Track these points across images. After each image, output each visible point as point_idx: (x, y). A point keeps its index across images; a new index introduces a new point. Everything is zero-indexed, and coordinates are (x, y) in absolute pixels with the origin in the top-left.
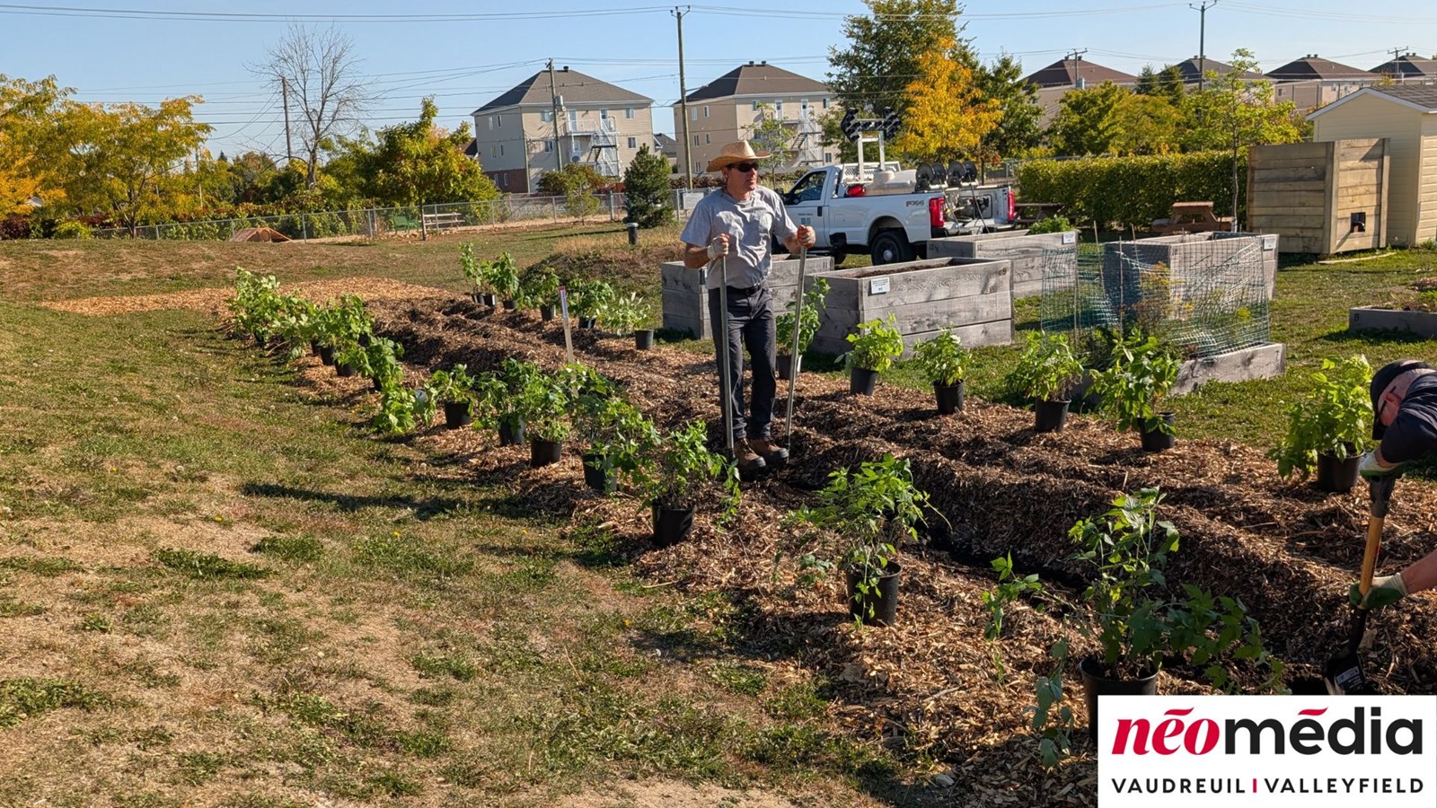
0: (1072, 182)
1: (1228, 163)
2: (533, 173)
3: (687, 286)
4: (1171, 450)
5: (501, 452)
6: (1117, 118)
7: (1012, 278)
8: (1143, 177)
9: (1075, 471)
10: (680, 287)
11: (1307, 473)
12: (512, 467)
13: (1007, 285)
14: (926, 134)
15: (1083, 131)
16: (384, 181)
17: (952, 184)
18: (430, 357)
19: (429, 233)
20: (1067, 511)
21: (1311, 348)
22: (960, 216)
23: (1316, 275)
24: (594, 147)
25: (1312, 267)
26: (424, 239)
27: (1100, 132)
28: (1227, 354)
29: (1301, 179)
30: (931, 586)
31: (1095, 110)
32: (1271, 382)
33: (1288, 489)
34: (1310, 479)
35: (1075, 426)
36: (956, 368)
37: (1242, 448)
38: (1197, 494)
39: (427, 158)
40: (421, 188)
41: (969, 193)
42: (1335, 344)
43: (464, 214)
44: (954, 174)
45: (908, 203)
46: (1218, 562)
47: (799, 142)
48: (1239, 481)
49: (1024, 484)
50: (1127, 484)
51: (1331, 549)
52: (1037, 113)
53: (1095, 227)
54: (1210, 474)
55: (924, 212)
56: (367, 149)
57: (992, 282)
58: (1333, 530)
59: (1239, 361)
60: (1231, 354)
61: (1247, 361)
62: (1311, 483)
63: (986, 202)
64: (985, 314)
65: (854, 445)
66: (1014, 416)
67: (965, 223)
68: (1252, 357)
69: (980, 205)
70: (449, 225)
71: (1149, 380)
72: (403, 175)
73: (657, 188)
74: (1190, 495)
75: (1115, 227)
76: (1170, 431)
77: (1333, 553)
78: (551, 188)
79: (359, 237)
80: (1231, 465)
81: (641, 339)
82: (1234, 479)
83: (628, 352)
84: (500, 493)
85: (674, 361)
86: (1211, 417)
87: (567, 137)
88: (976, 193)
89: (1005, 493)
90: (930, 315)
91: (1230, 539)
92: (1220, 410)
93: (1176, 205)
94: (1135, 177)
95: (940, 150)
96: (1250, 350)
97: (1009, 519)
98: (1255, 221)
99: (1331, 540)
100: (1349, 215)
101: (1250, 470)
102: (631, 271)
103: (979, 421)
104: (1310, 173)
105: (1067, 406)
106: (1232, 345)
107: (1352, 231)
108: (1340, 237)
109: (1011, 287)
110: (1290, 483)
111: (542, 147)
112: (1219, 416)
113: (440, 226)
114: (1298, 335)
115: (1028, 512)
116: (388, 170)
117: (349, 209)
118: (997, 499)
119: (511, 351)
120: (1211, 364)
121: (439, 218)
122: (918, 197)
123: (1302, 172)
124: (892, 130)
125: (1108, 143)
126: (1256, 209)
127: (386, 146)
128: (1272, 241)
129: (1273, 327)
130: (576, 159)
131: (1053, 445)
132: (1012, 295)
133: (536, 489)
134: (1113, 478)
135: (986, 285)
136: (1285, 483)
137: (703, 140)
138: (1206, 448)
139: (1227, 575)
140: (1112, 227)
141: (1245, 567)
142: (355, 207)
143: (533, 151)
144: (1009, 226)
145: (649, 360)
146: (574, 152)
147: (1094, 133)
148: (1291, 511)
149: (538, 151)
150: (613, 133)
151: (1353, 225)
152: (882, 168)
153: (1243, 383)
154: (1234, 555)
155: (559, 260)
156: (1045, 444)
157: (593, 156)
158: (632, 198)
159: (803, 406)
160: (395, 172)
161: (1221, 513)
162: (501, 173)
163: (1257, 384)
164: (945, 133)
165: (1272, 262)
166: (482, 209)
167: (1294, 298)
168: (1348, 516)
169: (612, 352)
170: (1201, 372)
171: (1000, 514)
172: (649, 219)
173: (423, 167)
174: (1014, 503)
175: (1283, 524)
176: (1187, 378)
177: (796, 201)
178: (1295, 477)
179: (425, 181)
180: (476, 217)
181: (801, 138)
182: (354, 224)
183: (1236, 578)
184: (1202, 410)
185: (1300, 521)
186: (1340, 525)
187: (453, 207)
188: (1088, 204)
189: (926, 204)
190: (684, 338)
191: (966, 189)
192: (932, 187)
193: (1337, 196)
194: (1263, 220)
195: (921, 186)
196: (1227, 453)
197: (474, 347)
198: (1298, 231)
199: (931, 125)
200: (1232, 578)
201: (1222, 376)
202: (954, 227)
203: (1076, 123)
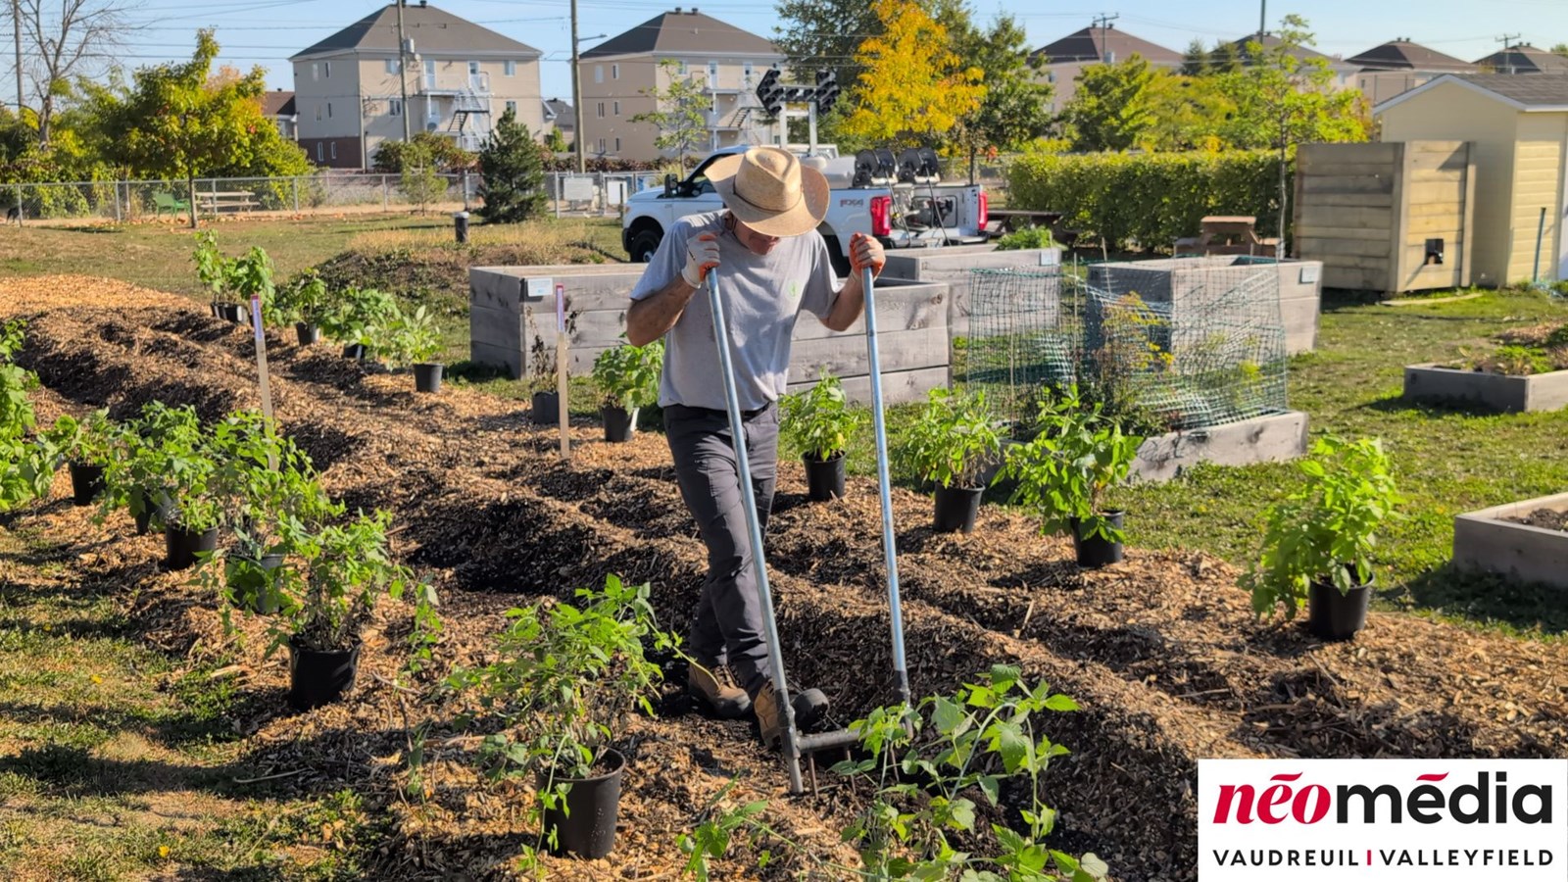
0: (1076, 185)
1: (1275, 165)
2: (371, 144)
3: (503, 303)
4: (1117, 566)
5: (133, 543)
6: (1149, 105)
7: (950, 309)
8: (1167, 182)
9: (962, 597)
10: (495, 303)
11: (1292, 610)
12: (136, 569)
13: (943, 318)
14: (884, 110)
15: (1100, 119)
16: (138, 144)
17: (903, 179)
18: (108, 394)
19: (201, 218)
20: (923, 664)
21: (1350, 419)
22: (913, 222)
23: (1377, 319)
24: (458, 111)
25: (1373, 309)
26: (193, 226)
27: (1124, 122)
28: (1226, 426)
29: (1362, 191)
30: (683, 789)
31: (1117, 92)
32: (1286, 467)
33: (1269, 632)
34: (1298, 619)
35: (992, 524)
36: (833, 436)
37: (1217, 566)
38: (1127, 639)
39: (202, 115)
40: (191, 154)
41: (927, 192)
42: (1383, 415)
43: (259, 195)
44: (907, 165)
45: (843, 202)
46: (1125, 756)
47: (739, 119)
48: (1204, 616)
49: (871, 618)
50: (1030, 620)
51: (1305, 733)
52: (1045, 92)
53: (1103, 246)
54: (1165, 604)
55: (864, 214)
56: (119, 97)
57: (922, 313)
58: (1308, 704)
59: (1243, 436)
60: (1231, 425)
61: (1255, 436)
62: (1300, 624)
63: (949, 205)
64: (911, 358)
65: (651, 548)
66: (911, 506)
67: (919, 233)
68: (1261, 431)
69: (941, 209)
70: (236, 209)
71: (1090, 460)
72: (166, 136)
73: (526, 169)
74: (1117, 641)
75: (1130, 248)
76: (1117, 538)
77: (1306, 740)
78: (389, 163)
79: (104, 220)
80: (1198, 590)
81: (424, 376)
82: (1195, 614)
83: (401, 395)
84: (102, 609)
85: (465, 410)
86: (1193, 515)
87: (421, 96)
88: (937, 193)
89: (845, 630)
90: (832, 357)
91: (1146, 720)
92: (1209, 505)
93: (1207, 219)
94: (1157, 182)
95: (901, 135)
96: (1258, 421)
97: (845, 672)
98: (1304, 245)
99: (1306, 719)
100: (1422, 241)
101: (1221, 601)
102: (451, 279)
103: (861, 513)
104: (1373, 183)
105: (979, 496)
106: (1233, 413)
107: (1426, 263)
108: (1410, 271)
109: (949, 321)
110: (1271, 623)
111: (385, 108)
112: (1204, 515)
113: (221, 209)
114: (1337, 400)
115: (871, 661)
116: (147, 129)
117: (94, 181)
118: (833, 639)
119: (216, 388)
120: (1202, 439)
121: (219, 198)
122: (856, 194)
123: (1364, 181)
124: (828, 102)
125: (1133, 136)
126: (1306, 227)
127: (143, 94)
128: (1313, 270)
129: (1306, 389)
130: (433, 126)
131: (955, 552)
132: (950, 333)
133: (155, 607)
134: (1013, 608)
135: (913, 317)
136: (1265, 623)
137: (609, 109)
138: (1167, 564)
139: (1135, 778)
140: (1125, 247)
141: (1162, 766)
142: (103, 177)
143: (373, 114)
144: (979, 239)
145: (429, 408)
146: (430, 117)
147: (1115, 123)
148: (1254, 670)
149: (379, 113)
150: (485, 94)
151: (1429, 254)
152: (813, 153)
153: (1248, 468)
154: (1148, 747)
155: (350, 261)
156: (943, 552)
157: (456, 125)
158: (490, 182)
159: (610, 484)
160: (154, 131)
161: (1157, 671)
162: (327, 142)
163: (1267, 468)
164: (908, 111)
165: (1314, 300)
166: (287, 189)
167: (1343, 350)
168: (1331, 683)
169: (380, 395)
170: (1188, 450)
171: (833, 663)
172: (513, 210)
173: (196, 127)
174: (854, 647)
175: (1240, 692)
176: (1167, 459)
177: (695, 192)
178: (1280, 613)
179: (196, 147)
180: (278, 199)
181: (741, 114)
182: (101, 203)
183: (1148, 783)
184: (1182, 505)
185: (1264, 688)
186: (1318, 697)
187: (246, 184)
188: (1095, 213)
189: (867, 204)
190: (497, 376)
191: (922, 186)
192: (875, 181)
193: (1407, 216)
194: (1313, 243)
195: (860, 180)
196: (1195, 573)
197: (169, 381)
198: (1357, 261)
199: (890, 98)
200: (1142, 783)
201: (1217, 455)
202: (903, 237)
203: (1092, 108)
